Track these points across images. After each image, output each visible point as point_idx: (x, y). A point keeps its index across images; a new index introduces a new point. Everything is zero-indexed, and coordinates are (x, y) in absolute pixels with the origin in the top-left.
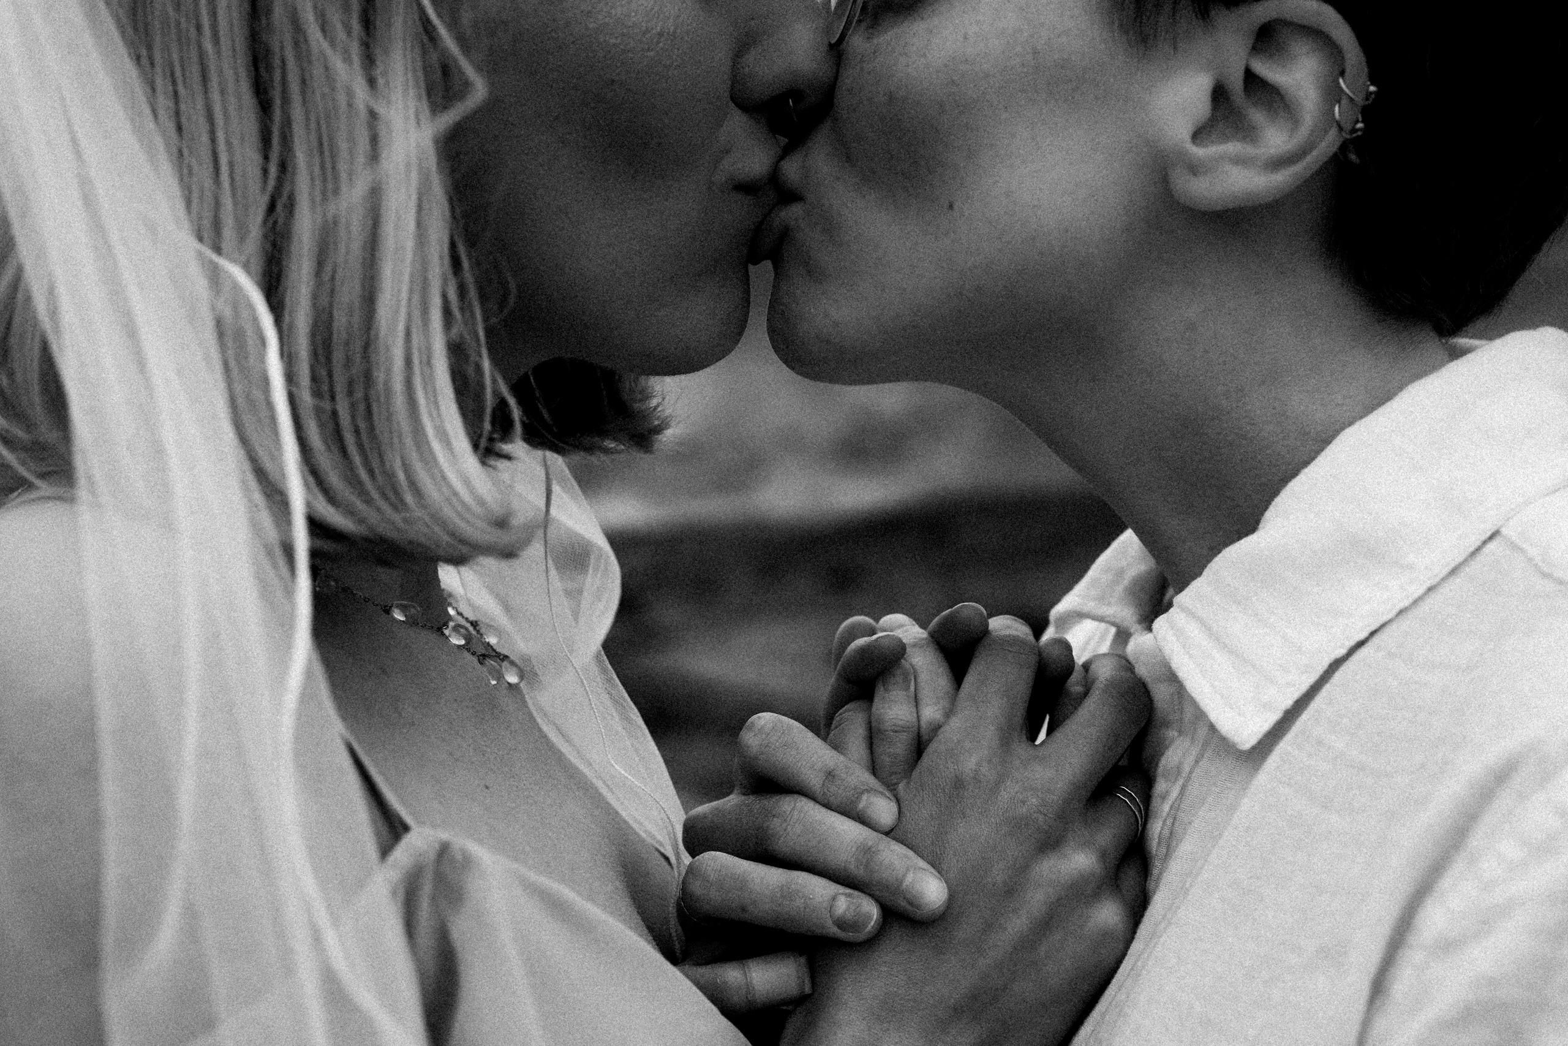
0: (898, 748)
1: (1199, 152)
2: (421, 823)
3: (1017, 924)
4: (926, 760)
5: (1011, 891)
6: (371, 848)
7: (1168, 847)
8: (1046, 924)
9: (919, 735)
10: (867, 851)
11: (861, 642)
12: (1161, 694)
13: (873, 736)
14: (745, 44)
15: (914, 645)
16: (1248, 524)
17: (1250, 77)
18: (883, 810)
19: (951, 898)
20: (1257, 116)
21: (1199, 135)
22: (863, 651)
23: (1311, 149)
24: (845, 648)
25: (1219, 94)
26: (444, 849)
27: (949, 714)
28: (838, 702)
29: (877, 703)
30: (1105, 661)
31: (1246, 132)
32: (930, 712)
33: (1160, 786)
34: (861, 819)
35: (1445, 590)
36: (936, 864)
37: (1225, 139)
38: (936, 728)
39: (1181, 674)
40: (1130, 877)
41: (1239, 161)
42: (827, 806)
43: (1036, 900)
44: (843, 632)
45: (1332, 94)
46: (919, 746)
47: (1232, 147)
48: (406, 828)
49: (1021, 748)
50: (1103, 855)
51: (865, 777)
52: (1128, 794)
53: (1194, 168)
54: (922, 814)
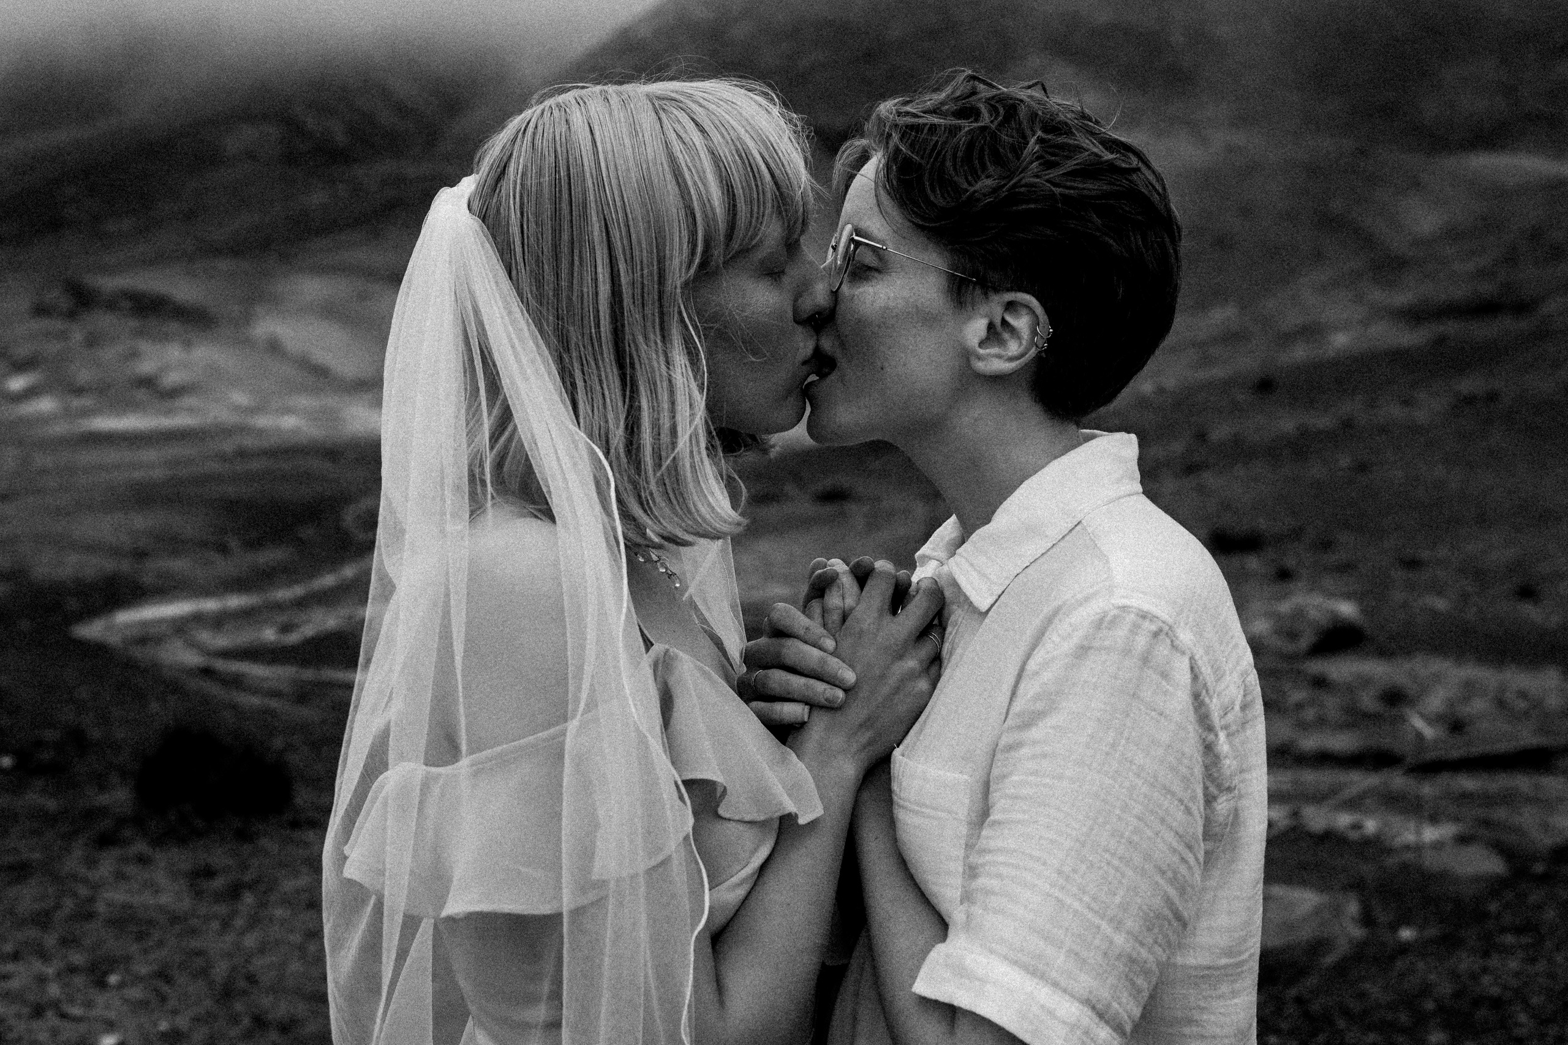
0: (836, 617)
1: (981, 351)
2: (657, 640)
3: (885, 690)
4: (847, 623)
5: (883, 676)
6: (643, 649)
7: (951, 653)
8: (897, 690)
9: (844, 612)
10: (823, 662)
11: (820, 571)
12: (948, 593)
13: (824, 612)
14: (797, 297)
15: (843, 573)
16: (987, 520)
17: (1004, 322)
18: (830, 644)
19: (857, 679)
20: (1006, 336)
21: (982, 344)
22: (820, 575)
23: (1026, 354)
24: (814, 572)
25: (991, 326)
26: (667, 651)
27: (858, 602)
28: (809, 599)
29: (826, 597)
30: (925, 580)
31: (1002, 343)
32: (850, 601)
33: (949, 629)
34: (821, 648)
35: (1067, 538)
36: (852, 666)
37: (993, 346)
38: (852, 609)
39: (959, 582)
40: (934, 670)
41: (999, 357)
42: (806, 642)
43: (892, 681)
44: (815, 564)
45: (1034, 333)
46: (844, 617)
47: (994, 350)
48: (652, 645)
49: (888, 617)
50: (921, 662)
51: (820, 630)
52: (934, 636)
53: (980, 358)
54: (847, 644)
